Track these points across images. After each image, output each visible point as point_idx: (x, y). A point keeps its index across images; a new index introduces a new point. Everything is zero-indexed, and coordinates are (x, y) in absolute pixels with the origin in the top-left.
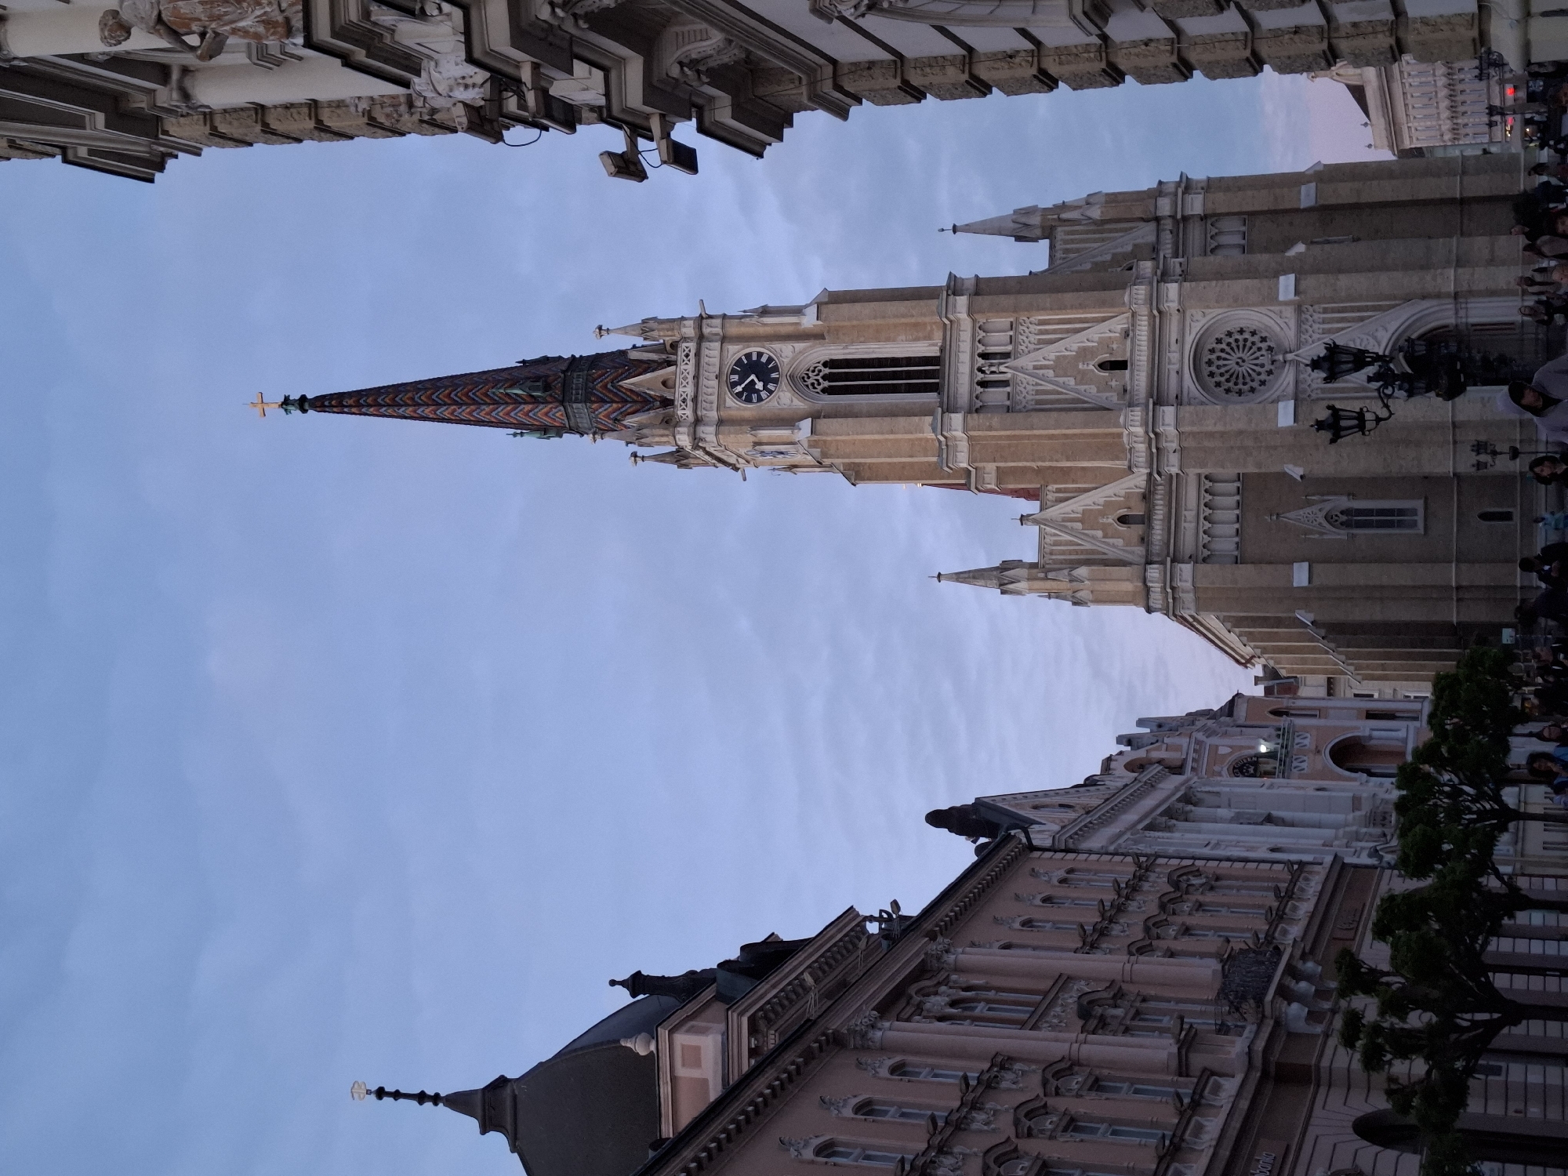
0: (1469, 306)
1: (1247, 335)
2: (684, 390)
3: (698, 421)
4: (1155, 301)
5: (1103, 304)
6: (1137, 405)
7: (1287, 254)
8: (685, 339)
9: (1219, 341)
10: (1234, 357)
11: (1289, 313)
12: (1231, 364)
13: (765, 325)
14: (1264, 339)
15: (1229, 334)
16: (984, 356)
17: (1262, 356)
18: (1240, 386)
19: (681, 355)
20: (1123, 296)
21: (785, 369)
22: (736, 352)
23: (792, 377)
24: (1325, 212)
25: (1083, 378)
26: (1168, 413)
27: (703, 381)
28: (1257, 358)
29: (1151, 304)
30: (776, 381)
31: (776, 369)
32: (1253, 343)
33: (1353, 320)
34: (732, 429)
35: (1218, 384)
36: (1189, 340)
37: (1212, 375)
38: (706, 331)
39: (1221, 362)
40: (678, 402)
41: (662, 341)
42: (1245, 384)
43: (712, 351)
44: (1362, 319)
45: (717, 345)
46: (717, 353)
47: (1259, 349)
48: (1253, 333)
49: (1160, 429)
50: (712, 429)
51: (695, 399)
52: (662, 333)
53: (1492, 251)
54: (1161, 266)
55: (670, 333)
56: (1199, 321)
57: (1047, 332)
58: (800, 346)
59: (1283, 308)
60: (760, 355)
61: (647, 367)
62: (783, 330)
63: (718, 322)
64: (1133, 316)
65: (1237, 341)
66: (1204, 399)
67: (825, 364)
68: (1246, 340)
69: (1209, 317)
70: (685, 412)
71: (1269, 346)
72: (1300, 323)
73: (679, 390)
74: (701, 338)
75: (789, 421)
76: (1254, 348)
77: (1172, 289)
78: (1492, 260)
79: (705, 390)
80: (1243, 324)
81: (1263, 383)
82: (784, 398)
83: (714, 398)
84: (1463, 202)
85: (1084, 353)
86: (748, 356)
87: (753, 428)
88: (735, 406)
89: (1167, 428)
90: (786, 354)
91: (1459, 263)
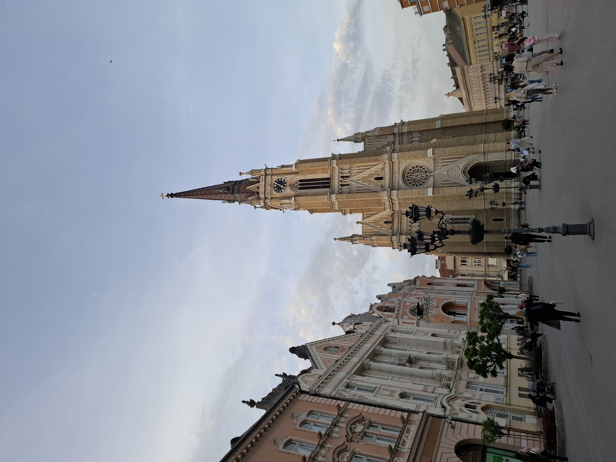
0: (488, 155)
1: (419, 168)
3: (266, 198)
4: (391, 159)
5: (375, 161)
6: (386, 190)
7: (430, 142)
8: (262, 175)
9: (410, 170)
10: (415, 175)
11: (431, 160)
12: (414, 177)
13: (283, 170)
14: (424, 169)
15: (413, 168)
16: (342, 177)
17: (423, 174)
18: (417, 183)
19: (261, 179)
20: (381, 157)
21: (288, 183)
22: (275, 178)
23: (290, 185)
24: (444, 129)
25: (370, 183)
26: (394, 192)
27: (267, 187)
28: (422, 175)
29: (389, 160)
30: (286, 186)
31: (286, 183)
32: (421, 170)
33: (451, 162)
34: (274, 200)
36: (401, 170)
37: (408, 180)
38: (267, 173)
39: (411, 176)
40: (260, 193)
41: (257, 176)
42: (418, 183)
44: (454, 161)
45: (270, 176)
46: (270, 179)
47: (423, 172)
48: (421, 167)
49: (392, 198)
50: (269, 200)
51: (265, 192)
52: (256, 174)
53: (496, 138)
54: (393, 148)
55: (258, 174)
56: (404, 164)
57: (359, 169)
58: (292, 176)
59: (429, 159)
60: (281, 179)
61: (253, 183)
62: (288, 172)
63: (270, 170)
64: (384, 164)
65: (416, 170)
66: (406, 188)
67: (299, 181)
68: (418, 169)
69: (406, 163)
70: (262, 196)
71: (425, 171)
72: (434, 163)
73: (261, 189)
74: (266, 175)
75: (289, 198)
76: (421, 172)
77: (395, 155)
78: (495, 141)
79: (267, 189)
80: (417, 164)
81: (424, 182)
82: (288, 191)
83: (269, 192)
84: (486, 123)
85: (370, 175)
86: (278, 179)
87: (279, 200)
88: (276, 194)
89: (394, 197)
90: (288, 178)
91: (485, 142)
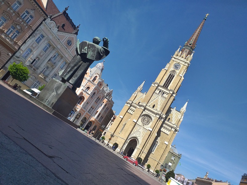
2: (180, 58)
4: (158, 114)
5: (162, 108)
8: (186, 61)
9: (150, 119)
10: (147, 120)
15: (150, 121)
16: (164, 93)
22: (182, 66)
23: (174, 71)
25: (154, 102)
26: (143, 108)
27: (180, 61)
28: (145, 123)
31: (176, 69)
32: (147, 123)
35: (145, 117)
36: (151, 116)
43: (183, 63)
44: (142, 136)
48: (149, 124)
51: (178, 59)
56: (153, 118)
57: (162, 101)
58: (178, 73)
64: (158, 111)
67: (174, 75)
74: (186, 63)
81: (142, 121)
82: (172, 69)
83: (177, 61)
85: (157, 104)
88: (174, 63)
90: (178, 71)
